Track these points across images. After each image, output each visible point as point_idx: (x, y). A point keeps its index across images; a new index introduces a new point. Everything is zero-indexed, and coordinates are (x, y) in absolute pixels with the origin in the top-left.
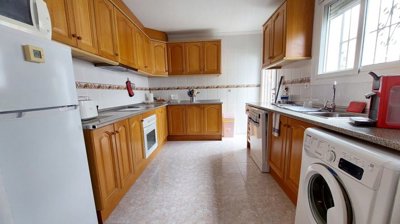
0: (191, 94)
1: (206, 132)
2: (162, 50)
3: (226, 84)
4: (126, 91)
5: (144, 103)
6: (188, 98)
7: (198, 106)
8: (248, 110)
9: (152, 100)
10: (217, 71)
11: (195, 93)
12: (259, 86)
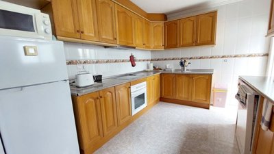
0: (182, 64)
1: (194, 99)
2: (160, 29)
3: (222, 54)
4: (130, 63)
5: (144, 71)
6: (180, 68)
7: (187, 75)
8: (239, 84)
9: (152, 68)
10: (211, 42)
11: (186, 64)
12: (267, 55)
